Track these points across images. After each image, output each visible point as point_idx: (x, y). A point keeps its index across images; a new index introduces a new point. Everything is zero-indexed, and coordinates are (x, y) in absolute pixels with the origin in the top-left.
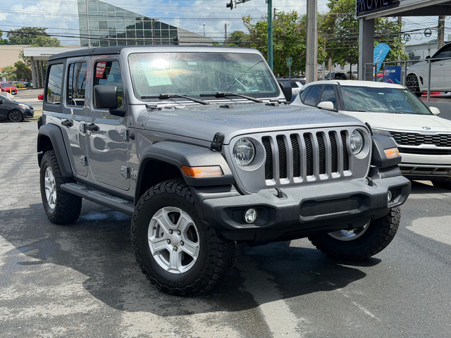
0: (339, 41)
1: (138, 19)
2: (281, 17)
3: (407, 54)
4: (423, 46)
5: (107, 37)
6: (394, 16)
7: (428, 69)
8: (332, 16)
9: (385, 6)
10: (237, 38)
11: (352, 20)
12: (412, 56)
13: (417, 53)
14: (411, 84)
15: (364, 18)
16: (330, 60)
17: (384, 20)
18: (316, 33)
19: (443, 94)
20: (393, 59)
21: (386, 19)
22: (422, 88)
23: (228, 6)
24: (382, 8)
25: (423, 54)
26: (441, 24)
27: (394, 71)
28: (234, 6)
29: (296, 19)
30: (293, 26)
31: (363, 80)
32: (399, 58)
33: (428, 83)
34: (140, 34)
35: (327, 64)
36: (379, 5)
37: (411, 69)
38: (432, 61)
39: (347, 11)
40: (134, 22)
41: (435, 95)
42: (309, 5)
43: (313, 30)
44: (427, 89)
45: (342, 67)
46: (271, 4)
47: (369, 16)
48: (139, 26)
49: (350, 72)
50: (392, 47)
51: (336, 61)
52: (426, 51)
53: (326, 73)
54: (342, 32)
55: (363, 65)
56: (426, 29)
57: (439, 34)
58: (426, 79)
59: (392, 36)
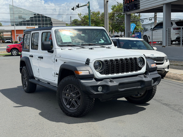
0: (116, 23)
1: (34, 14)
2: (93, 13)
3: (143, 28)
4: (149, 25)
5: (22, 22)
6: (137, 13)
7: (151, 33)
8: (113, 13)
9: (134, 9)
10: (76, 22)
11: (121, 15)
12: (145, 29)
13: (146, 27)
14: (145, 39)
15: (126, 14)
16: (113, 30)
17: (133, 14)
18: (108, 20)
19: (157, 43)
20: (137, 30)
21: (134, 14)
22: (149, 41)
23: (72, 9)
24: (133, 10)
25: (149, 28)
26: (155, 16)
27: (139, 34)
28: (75, 9)
29: (99, 14)
30: (98, 17)
31: (127, 37)
32: (140, 29)
33: (151, 38)
34: (36, 21)
35: (112, 32)
36: (132, 9)
37: (145, 34)
38: (153, 30)
39: (119, 11)
40: (33, 16)
41: (154, 43)
42: (105, 9)
43: (107, 18)
44: (151, 41)
45: (118, 33)
46: (89, 8)
47: (128, 13)
48: (35, 17)
49: (121, 35)
50: (137, 25)
51: (115, 31)
52: (150, 27)
53: (112, 35)
54: (117, 19)
55: (127, 32)
56: (150, 18)
57: (155, 20)
58: (151, 37)
59: (137, 21)
